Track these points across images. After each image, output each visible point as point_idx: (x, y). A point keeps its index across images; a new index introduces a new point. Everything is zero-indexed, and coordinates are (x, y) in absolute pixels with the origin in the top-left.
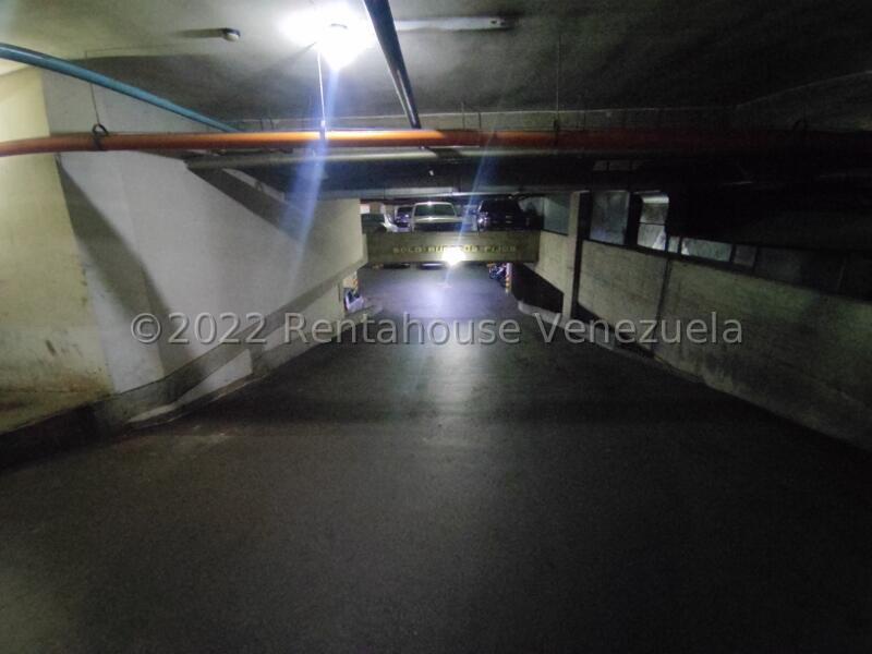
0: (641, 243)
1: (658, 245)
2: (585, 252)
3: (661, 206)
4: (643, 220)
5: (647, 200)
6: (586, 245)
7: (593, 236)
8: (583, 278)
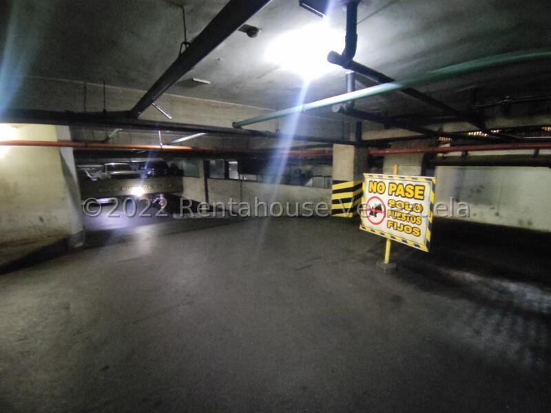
0: (231, 177)
1: (237, 178)
2: (208, 183)
3: (235, 165)
4: (230, 169)
5: (230, 163)
6: (209, 180)
7: (212, 176)
8: (209, 194)
